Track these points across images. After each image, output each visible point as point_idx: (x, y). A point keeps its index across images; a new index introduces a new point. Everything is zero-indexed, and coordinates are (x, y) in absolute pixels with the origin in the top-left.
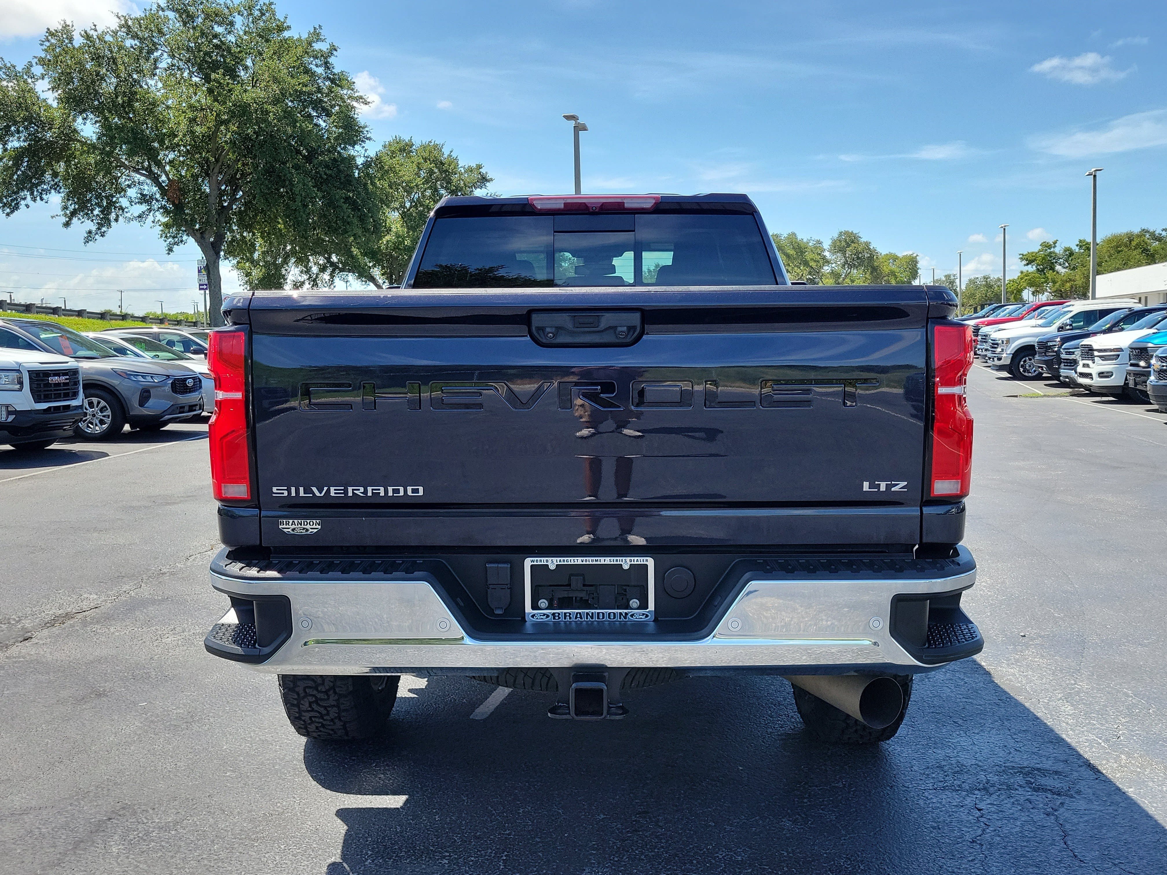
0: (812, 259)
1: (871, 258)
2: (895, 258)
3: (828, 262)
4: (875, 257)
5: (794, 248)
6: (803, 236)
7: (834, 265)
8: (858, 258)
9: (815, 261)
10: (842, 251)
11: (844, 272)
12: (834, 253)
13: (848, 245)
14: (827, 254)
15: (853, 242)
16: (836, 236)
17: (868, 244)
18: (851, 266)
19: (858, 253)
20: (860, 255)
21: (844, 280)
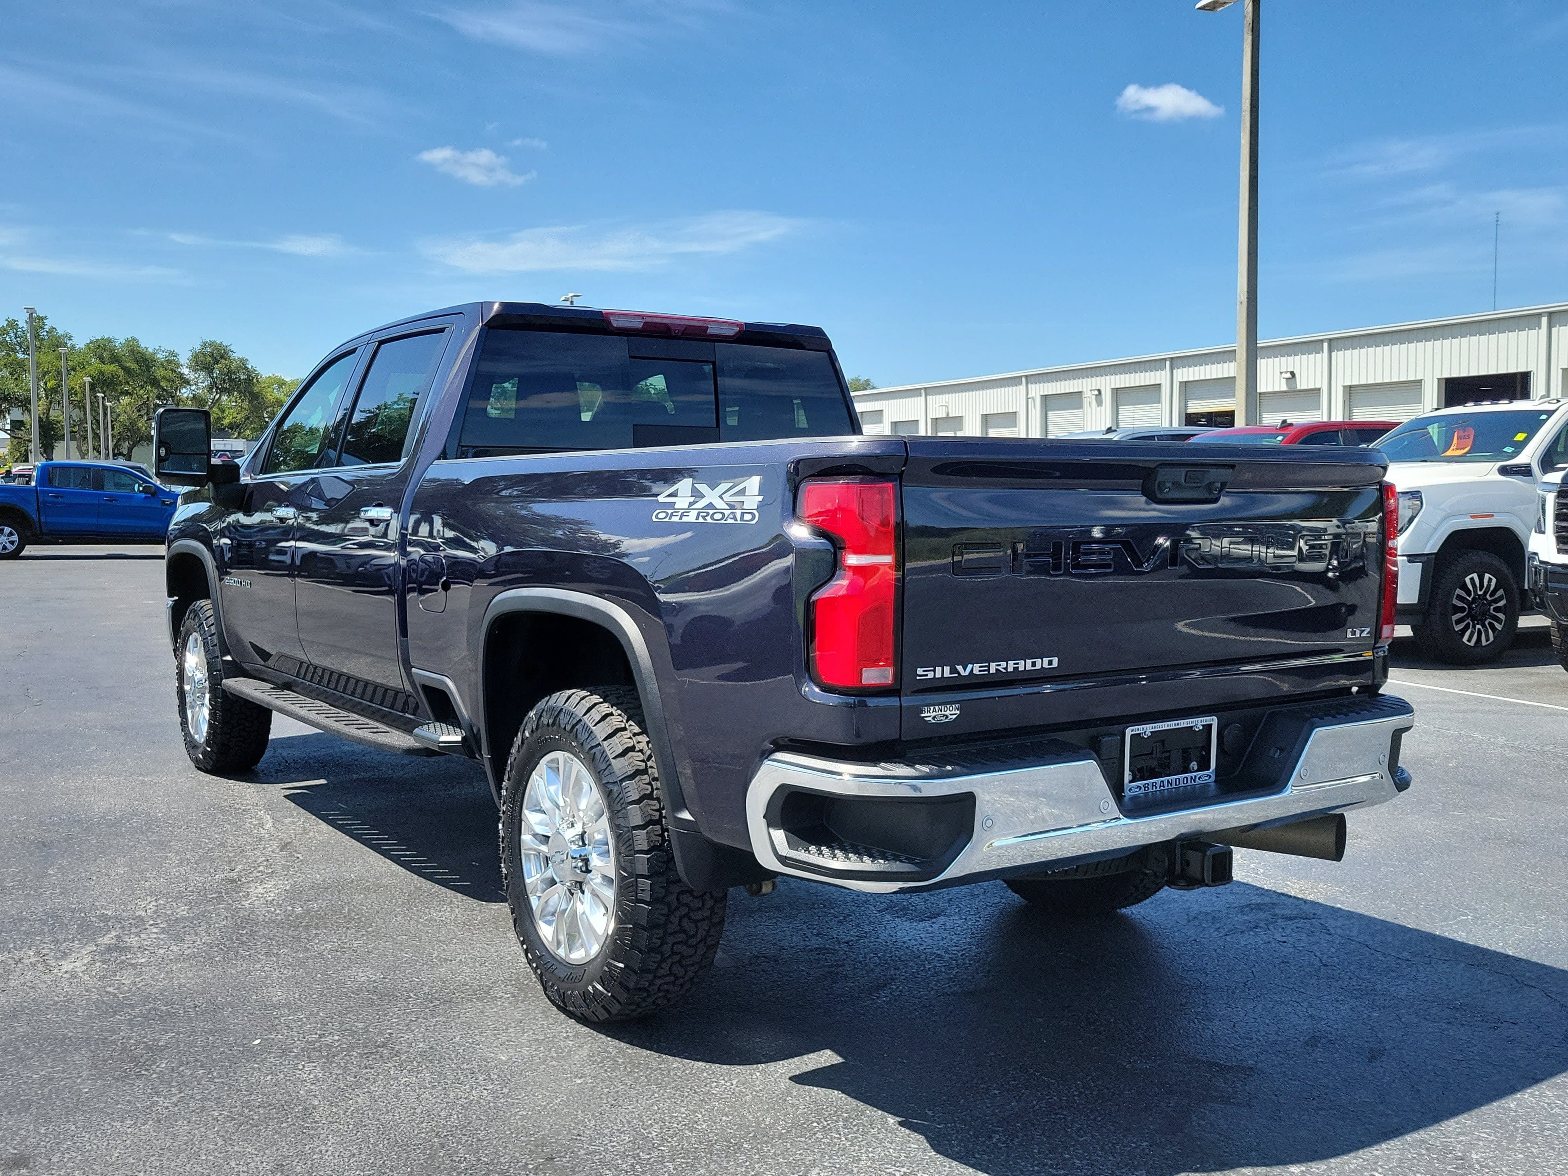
0: (164, 378)
1: (249, 381)
2: (281, 384)
3: (187, 382)
4: (255, 380)
5: (137, 361)
6: (148, 344)
7: (193, 387)
8: (231, 380)
9: (169, 381)
10: (208, 368)
11: (210, 397)
12: (196, 371)
13: (217, 362)
14: (185, 371)
15: (222, 357)
16: (198, 347)
17: (244, 361)
18: (222, 391)
19: (230, 372)
20: (233, 376)
21: (210, 408)
